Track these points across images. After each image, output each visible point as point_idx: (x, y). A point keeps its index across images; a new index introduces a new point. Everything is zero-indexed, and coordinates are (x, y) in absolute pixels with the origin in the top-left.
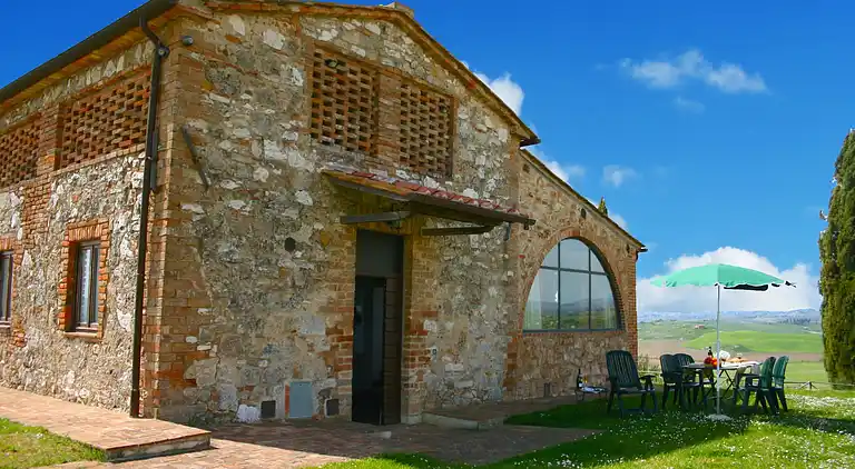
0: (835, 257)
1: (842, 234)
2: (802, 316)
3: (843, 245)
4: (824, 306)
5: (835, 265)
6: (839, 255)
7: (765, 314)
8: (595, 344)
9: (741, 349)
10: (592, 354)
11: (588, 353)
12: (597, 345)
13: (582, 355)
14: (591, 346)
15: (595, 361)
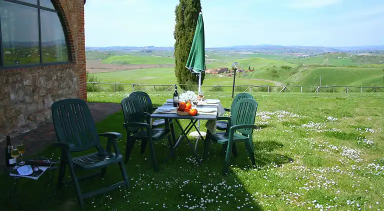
0: (183, 20)
1: (188, 8)
2: (150, 49)
3: (188, 14)
4: (177, 44)
5: (183, 24)
6: (186, 19)
7: (136, 48)
8: (47, 78)
9: (125, 63)
10: (44, 88)
11: (40, 88)
12: (49, 79)
13: (34, 91)
14: (42, 81)
15: (47, 94)
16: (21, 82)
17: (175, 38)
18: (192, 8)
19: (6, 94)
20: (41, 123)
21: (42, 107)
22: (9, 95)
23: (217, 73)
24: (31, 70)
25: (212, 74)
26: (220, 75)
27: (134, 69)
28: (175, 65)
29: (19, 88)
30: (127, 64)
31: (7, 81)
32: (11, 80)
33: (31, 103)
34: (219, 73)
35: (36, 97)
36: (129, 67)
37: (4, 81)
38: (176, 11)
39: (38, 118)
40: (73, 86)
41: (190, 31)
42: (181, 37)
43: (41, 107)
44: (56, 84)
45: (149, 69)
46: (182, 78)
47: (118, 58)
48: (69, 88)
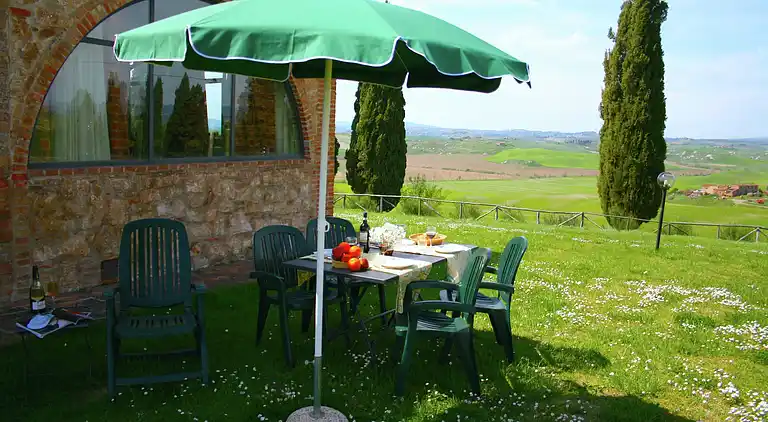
0: (620, 79)
1: (629, 54)
2: (587, 138)
3: (628, 65)
5: (619, 87)
6: (624, 75)
8: (239, 182)
9: (533, 164)
10: (231, 199)
11: (221, 199)
12: (242, 183)
13: (206, 203)
14: (228, 186)
15: (236, 210)
16: (182, 185)
17: (602, 116)
18: (638, 55)
19: (148, 203)
20: (219, 259)
21: (223, 232)
22: (155, 207)
23: (731, 194)
24: (205, 166)
25: (718, 196)
26: (738, 201)
27: (550, 177)
28: (599, 172)
29: (177, 197)
30: (539, 165)
31: (153, 184)
32: (160, 183)
33: (200, 223)
34: (737, 194)
35: (211, 214)
36: (539, 172)
37: (148, 184)
38: (606, 63)
39: (212, 251)
40: (299, 201)
41: (633, 103)
42: (614, 115)
43: (220, 231)
44: (258, 194)
45: (583, 179)
46: (612, 200)
47: (519, 153)
48: (290, 202)
